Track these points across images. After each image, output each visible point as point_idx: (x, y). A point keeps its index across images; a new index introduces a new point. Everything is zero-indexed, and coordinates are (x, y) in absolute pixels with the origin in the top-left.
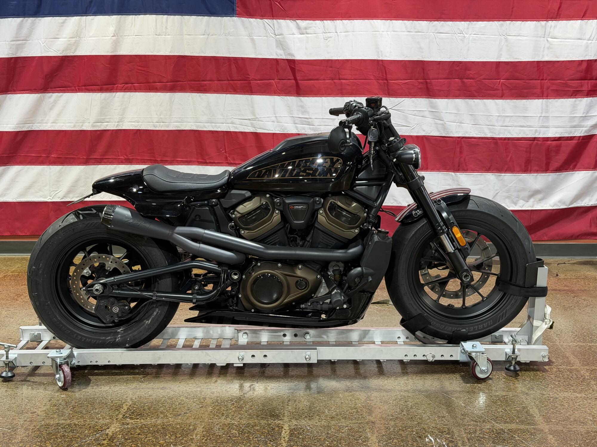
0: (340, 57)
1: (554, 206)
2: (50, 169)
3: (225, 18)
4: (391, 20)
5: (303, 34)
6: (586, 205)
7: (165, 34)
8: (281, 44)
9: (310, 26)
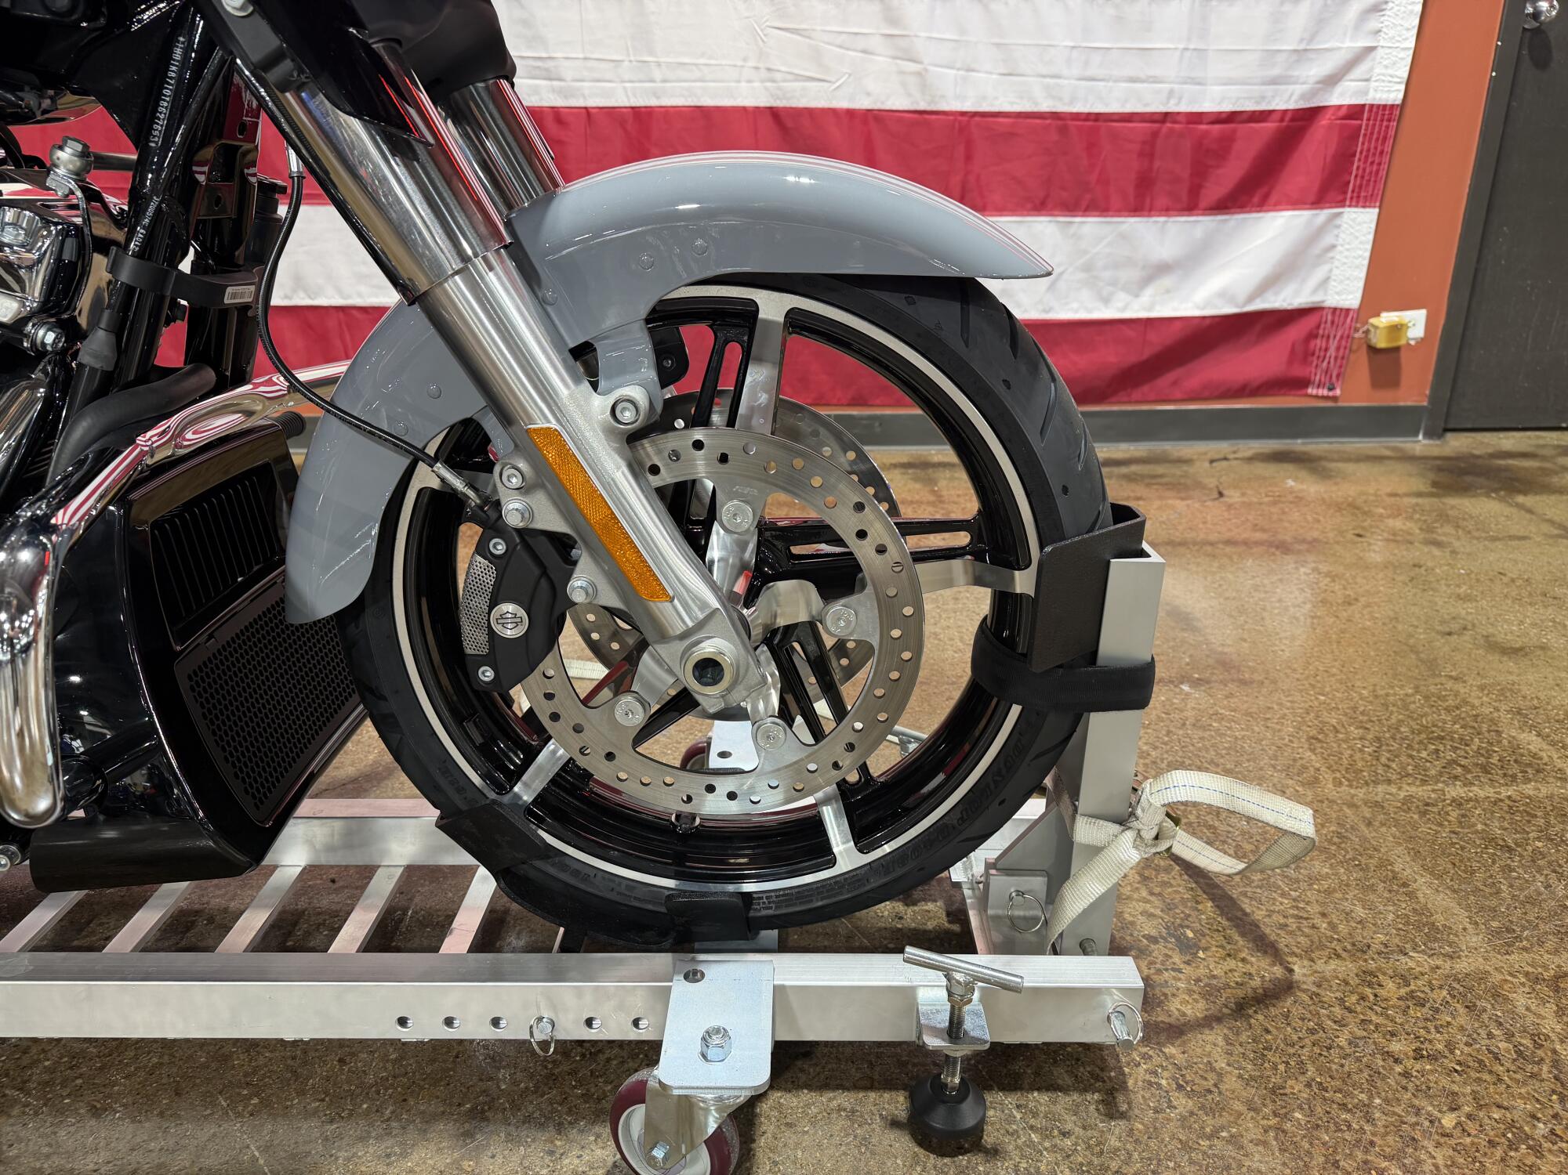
1: (1203, 309)
6: (1285, 306)
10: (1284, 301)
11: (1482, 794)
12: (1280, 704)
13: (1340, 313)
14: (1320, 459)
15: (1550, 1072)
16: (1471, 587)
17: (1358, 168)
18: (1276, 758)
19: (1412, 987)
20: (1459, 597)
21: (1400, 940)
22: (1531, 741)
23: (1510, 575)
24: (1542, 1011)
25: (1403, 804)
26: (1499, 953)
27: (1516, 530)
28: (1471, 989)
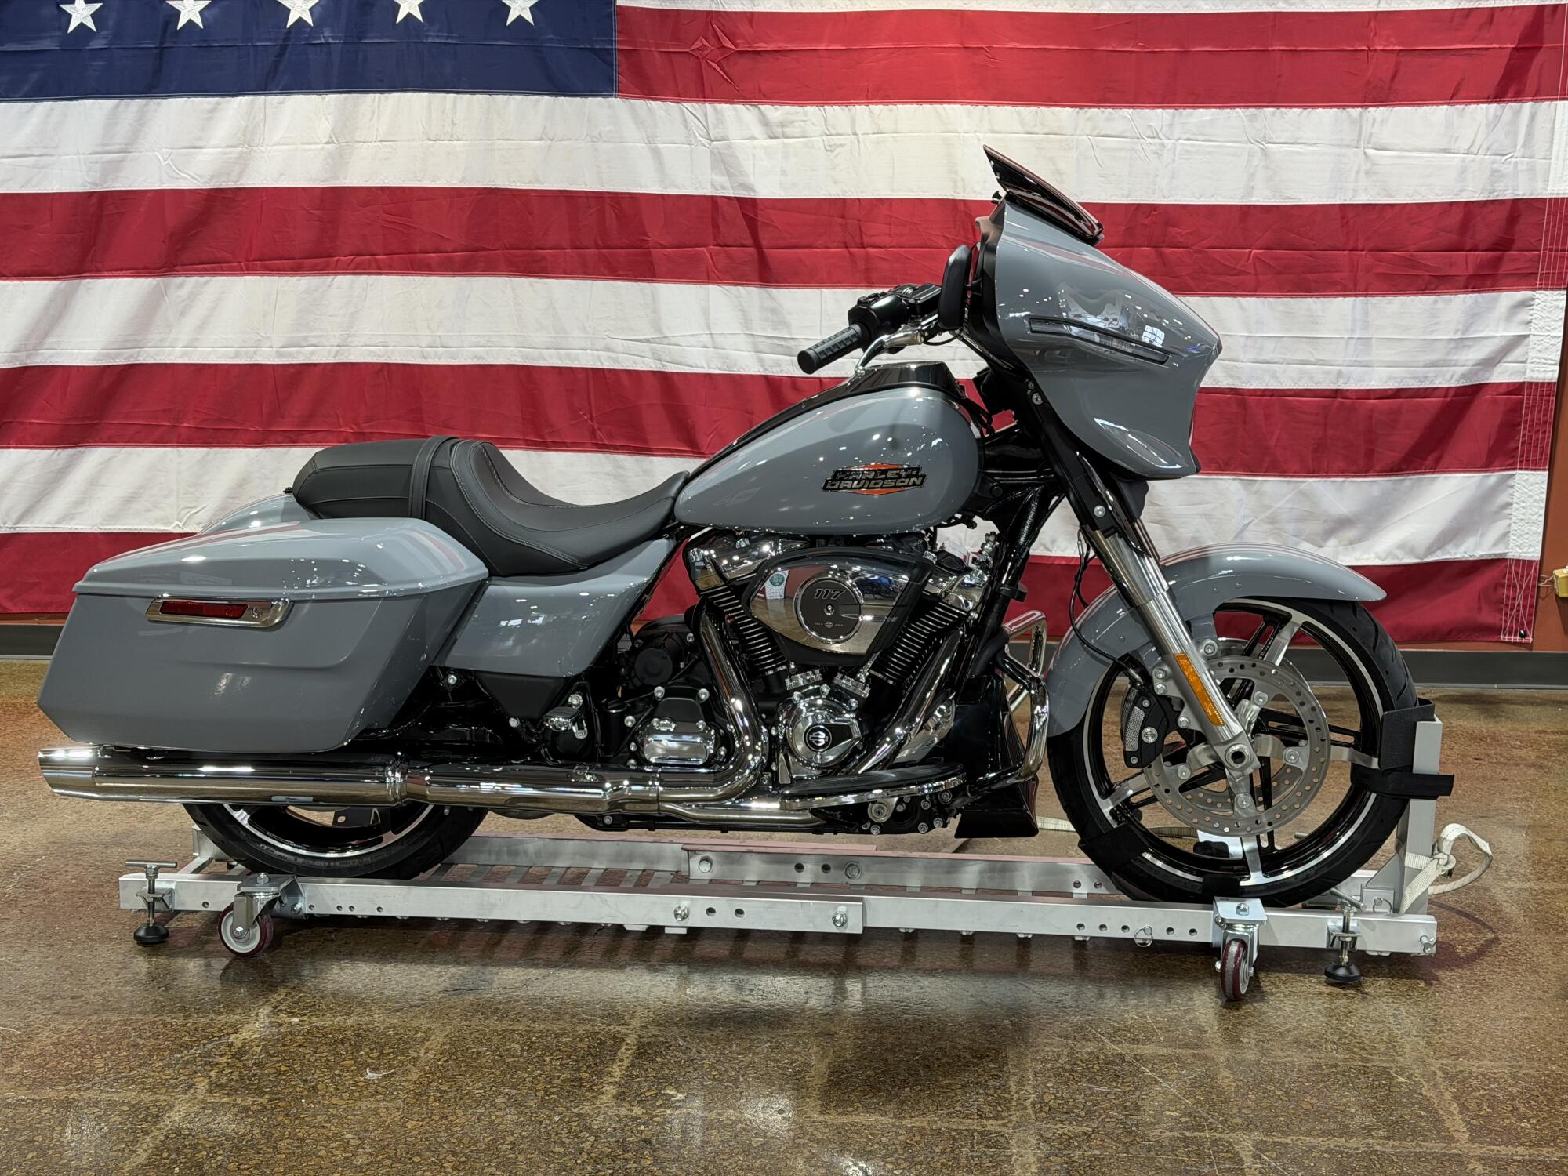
0: (862, 192)
2: (180, 455)
3: (590, 99)
4: (986, 104)
5: (776, 138)
6: (1467, 557)
7: (448, 137)
8: (723, 161)
9: (791, 118)
10: (1465, 553)
13: (1523, 564)
14: (1503, 701)
17: (1524, 436)
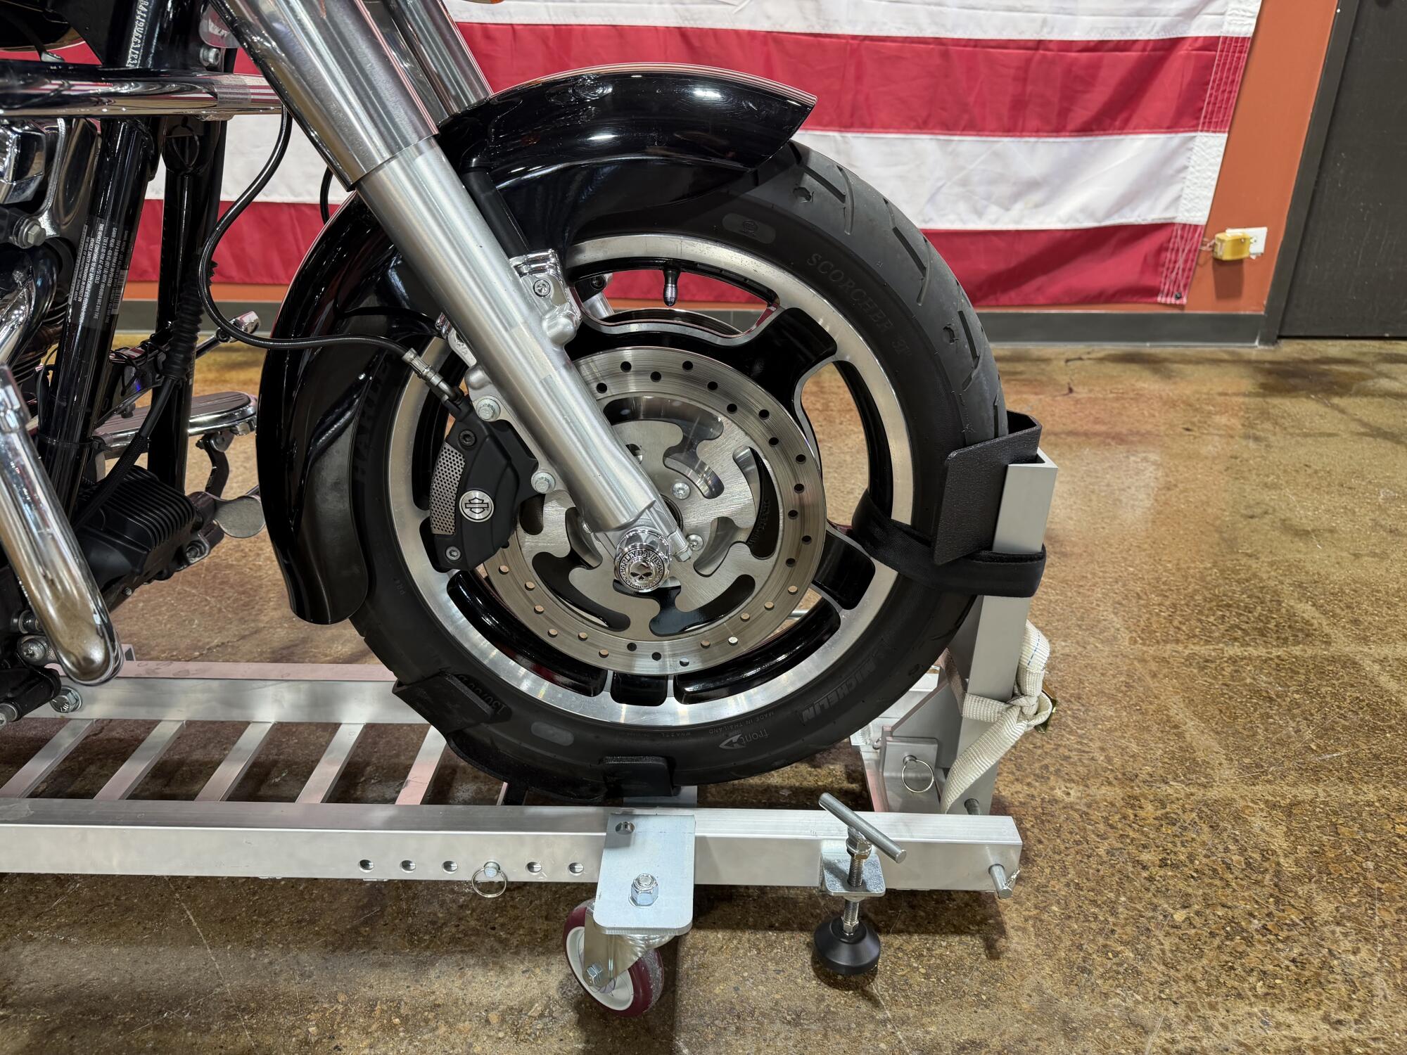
1: (1067, 222)
6: (1140, 221)
10: (1140, 216)
11: (1255, 653)
12: (1094, 574)
13: (1189, 229)
14: (1165, 360)
15: (1271, 880)
16: (1278, 477)
17: (1211, 95)
18: (1082, 619)
19: (1168, 810)
20: (1266, 485)
21: (1164, 772)
22: (1306, 610)
23: (1315, 467)
24: (1274, 832)
25: (1186, 660)
26: (1246, 784)
27: (1328, 427)
28: (1217, 813)
